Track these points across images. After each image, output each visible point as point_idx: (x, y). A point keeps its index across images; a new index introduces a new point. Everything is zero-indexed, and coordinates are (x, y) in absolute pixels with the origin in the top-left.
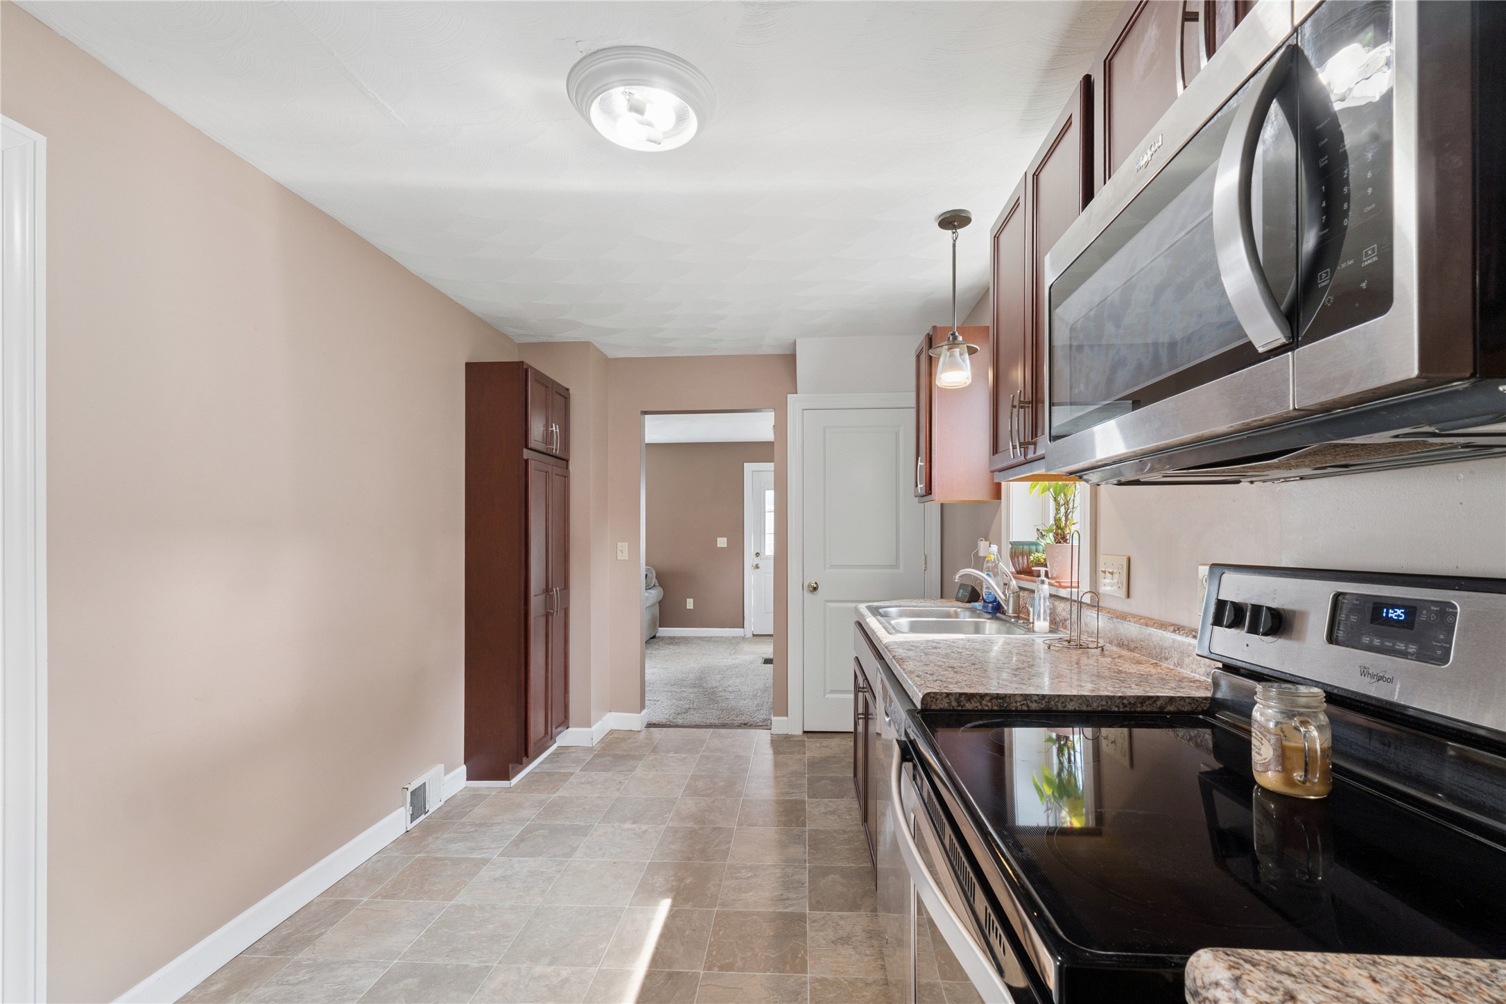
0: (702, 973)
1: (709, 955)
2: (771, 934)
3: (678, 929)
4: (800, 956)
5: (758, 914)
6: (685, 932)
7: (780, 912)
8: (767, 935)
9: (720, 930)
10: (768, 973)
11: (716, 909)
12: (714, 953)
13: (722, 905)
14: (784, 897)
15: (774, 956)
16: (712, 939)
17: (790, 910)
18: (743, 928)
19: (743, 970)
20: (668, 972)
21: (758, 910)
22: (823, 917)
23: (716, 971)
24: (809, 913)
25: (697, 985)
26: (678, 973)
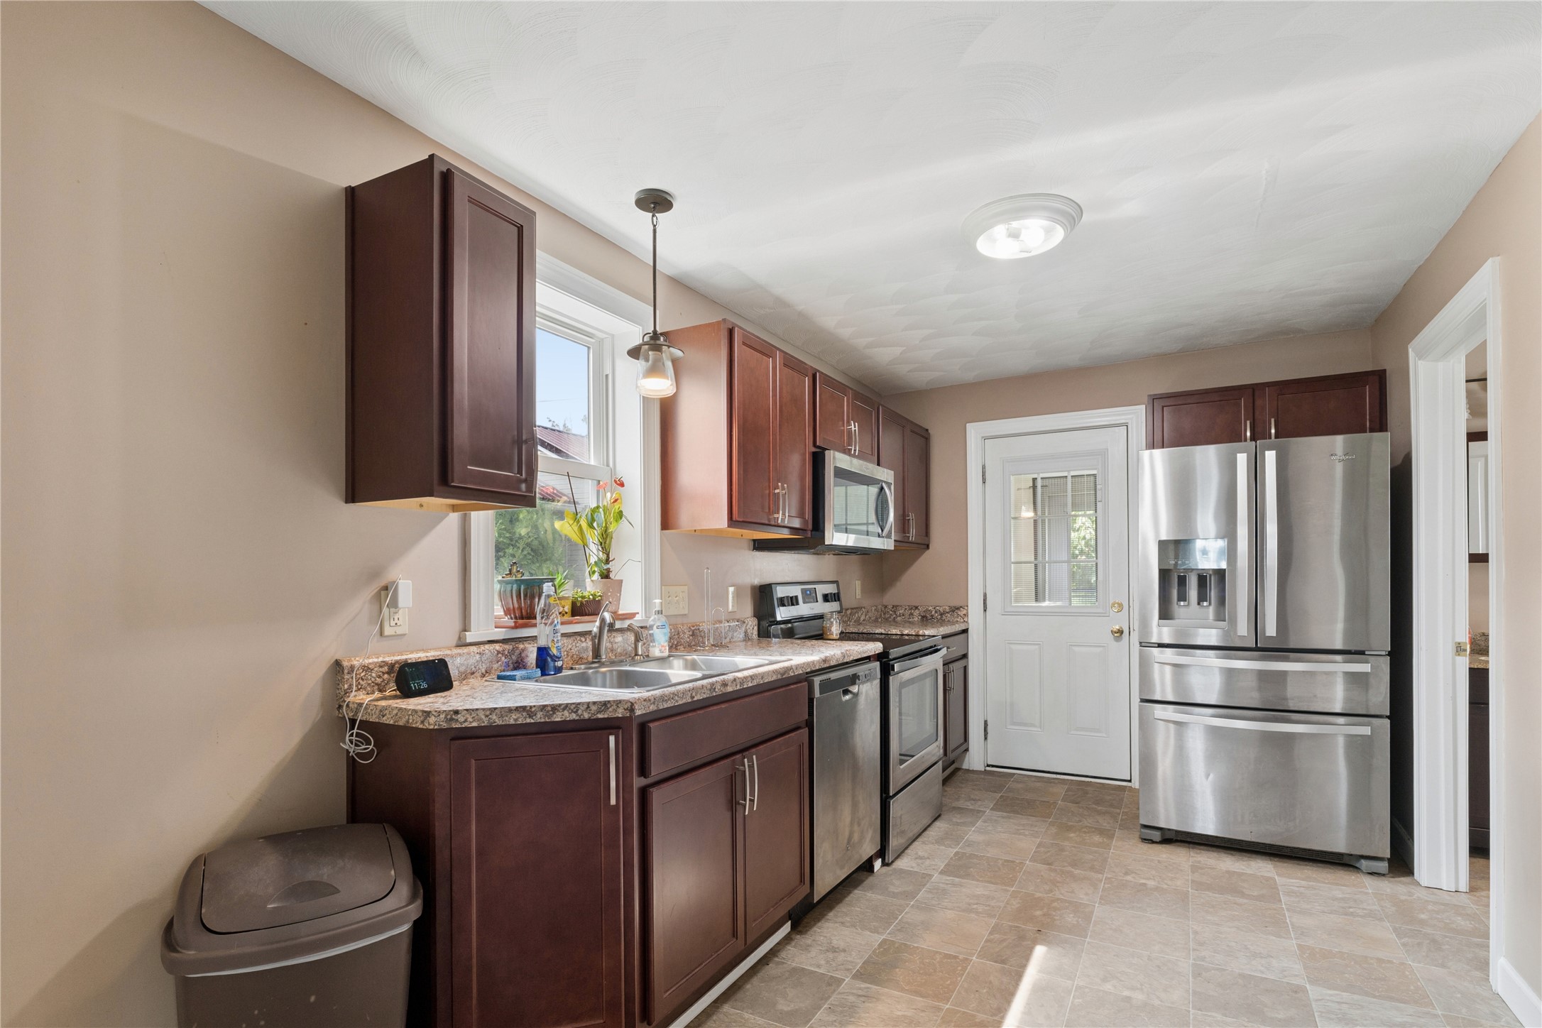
0: (974, 958)
1: (964, 969)
2: (898, 970)
3: (995, 996)
4: (882, 949)
5: (902, 990)
6: (987, 992)
7: (878, 986)
8: (902, 970)
9: (949, 985)
10: (916, 945)
11: (947, 1006)
12: (960, 968)
13: (939, 1009)
14: (862, 999)
15: (906, 954)
16: (959, 979)
17: (864, 985)
18: (923, 981)
19: (937, 952)
20: (1006, 964)
21: (900, 993)
22: (836, 970)
23: (961, 957)
24: (847, 978)
25: (980, 951)
26: (996, 962)
